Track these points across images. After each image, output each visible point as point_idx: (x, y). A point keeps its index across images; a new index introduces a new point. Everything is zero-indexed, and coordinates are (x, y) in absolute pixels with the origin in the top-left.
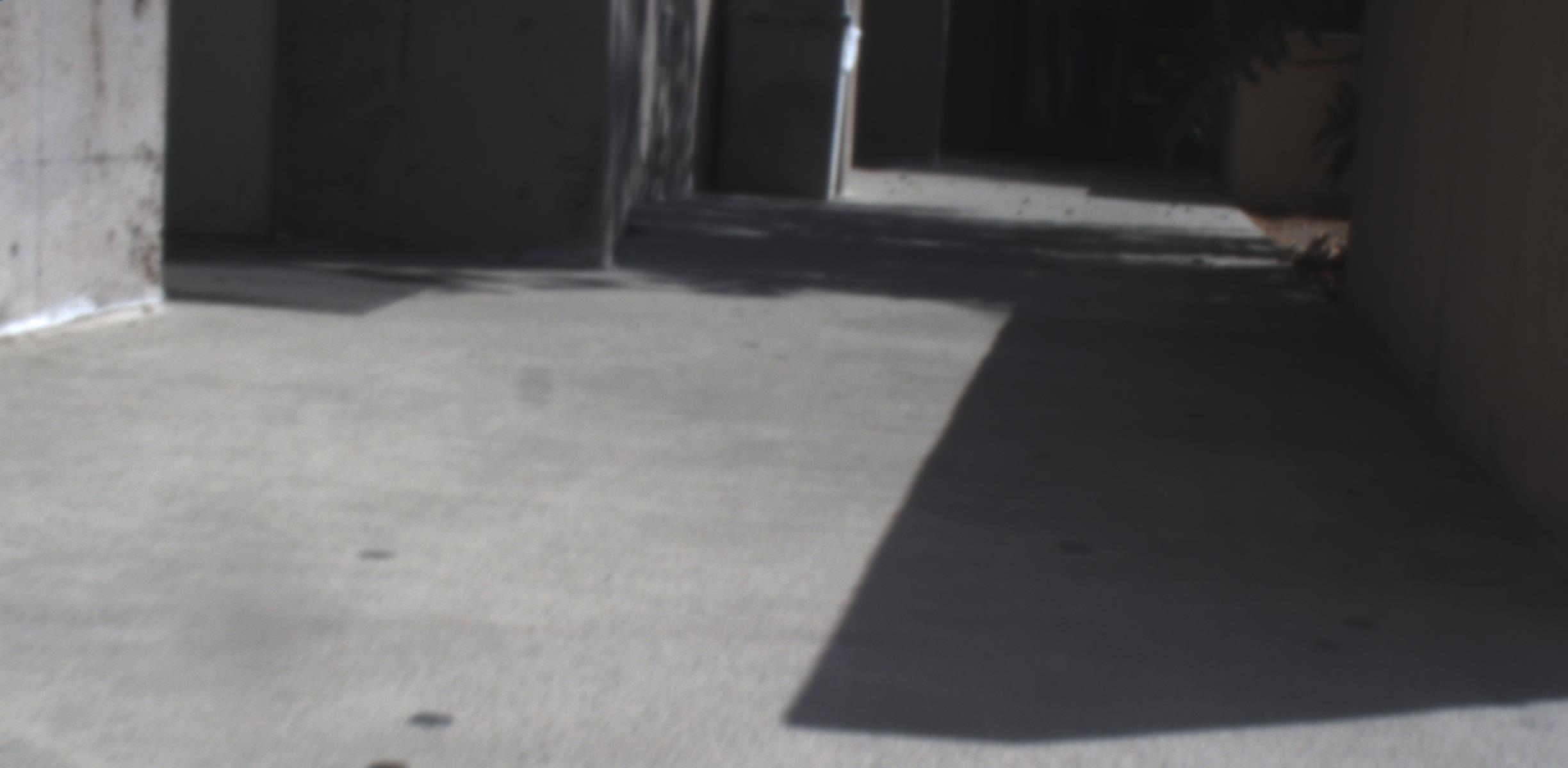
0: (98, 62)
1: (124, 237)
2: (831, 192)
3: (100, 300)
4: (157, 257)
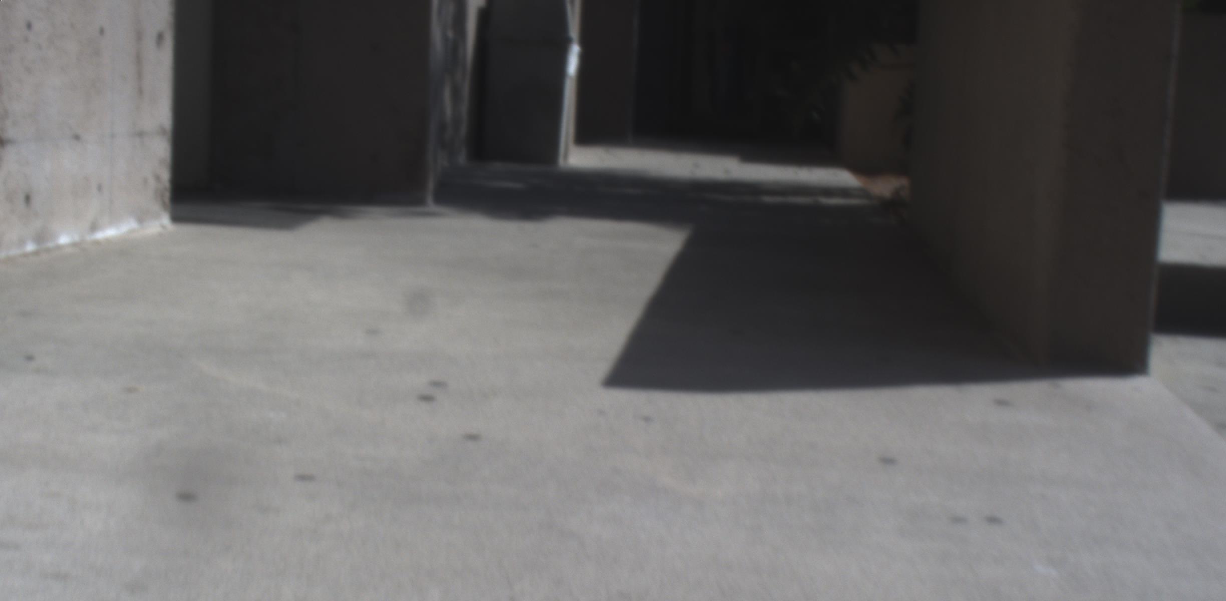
0: (140, 75)
1: (152, 182)
2: (561, 160)
3: (141, 220)
4: (168, 195)
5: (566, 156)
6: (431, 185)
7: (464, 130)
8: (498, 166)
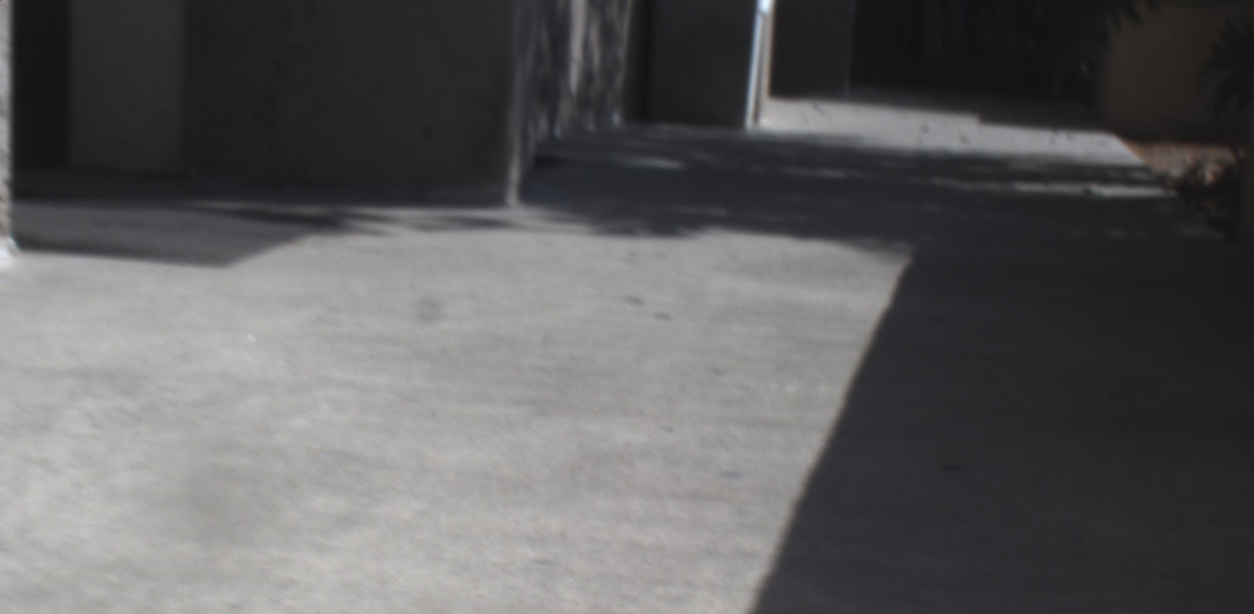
2: (749, 122)
5: (756, 116)
6: (515, 174)
7: (619, 81)
8: (664, 130)
